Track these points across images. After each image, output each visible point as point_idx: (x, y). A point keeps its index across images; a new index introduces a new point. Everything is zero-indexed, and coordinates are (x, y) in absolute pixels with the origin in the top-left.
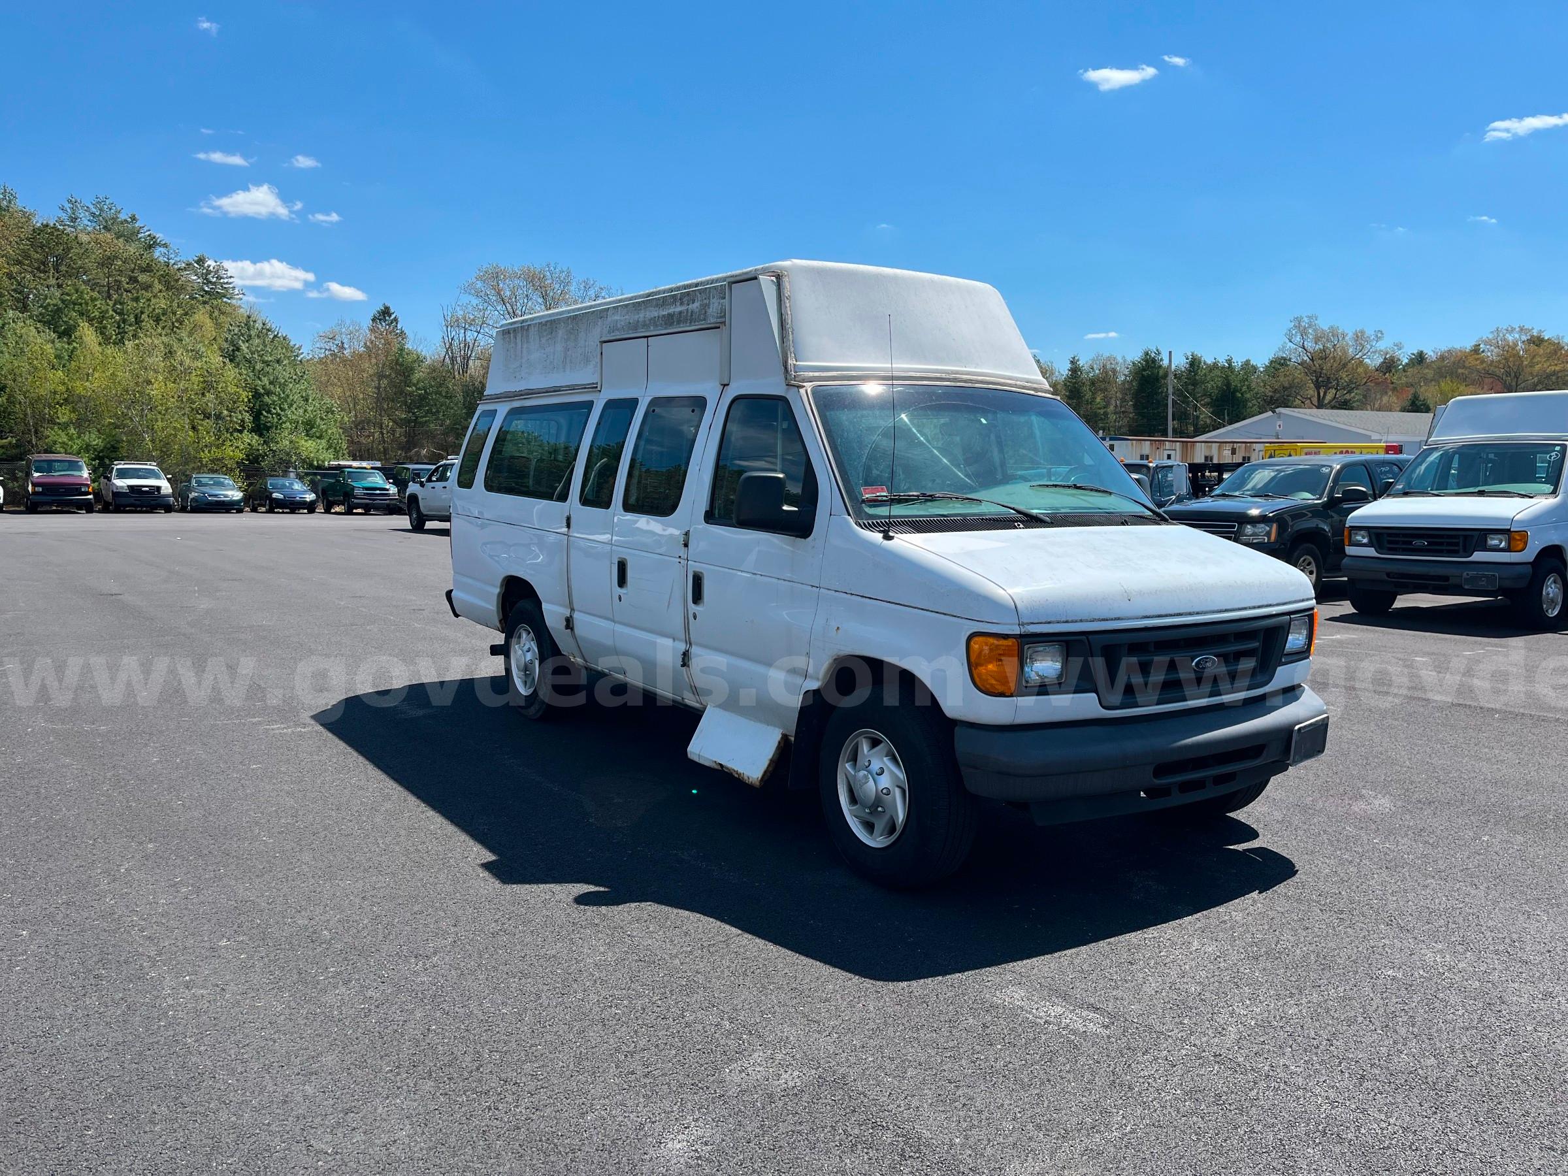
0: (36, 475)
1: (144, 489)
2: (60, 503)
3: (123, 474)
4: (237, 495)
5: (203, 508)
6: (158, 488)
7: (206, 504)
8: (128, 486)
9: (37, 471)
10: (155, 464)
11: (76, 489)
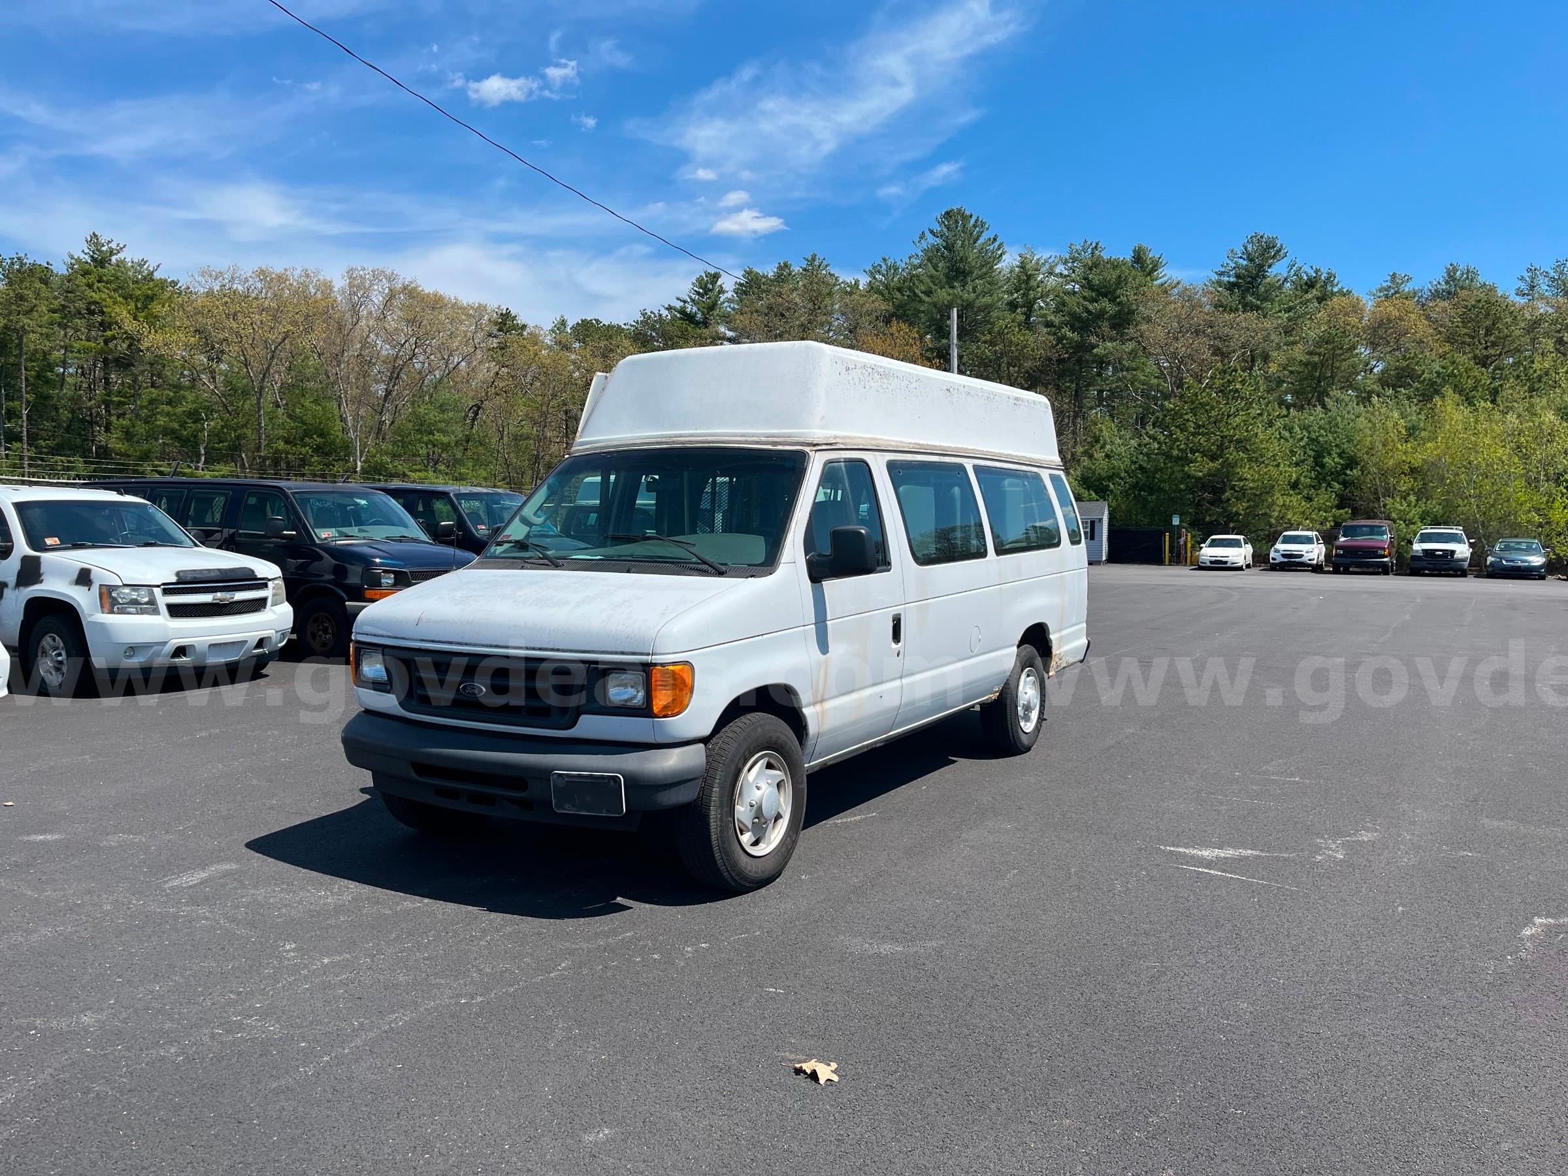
0: (1342, 539)
1: (1437, 553)
2: (1358, 565)
3: (1425, 538)
4: (1537, 560)
5: (1499, 574)
6: (1453, 552)
7: (1501, 570)
8: (1423, 550)
9: (1344, 536)
10: (1461, 528)
11: (1373, 552)
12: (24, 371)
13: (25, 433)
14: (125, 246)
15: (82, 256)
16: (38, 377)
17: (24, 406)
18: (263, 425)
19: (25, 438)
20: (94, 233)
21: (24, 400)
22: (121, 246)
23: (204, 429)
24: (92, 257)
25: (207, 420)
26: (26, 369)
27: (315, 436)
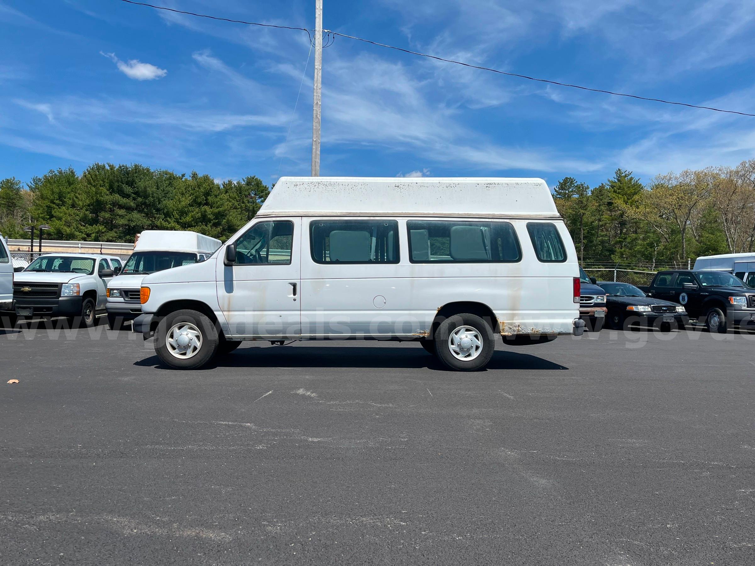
12: (582, 231)
13: (582, 257)
14: (632, 172)
15: (613, 179)
16: (588, 232)
17: (582, 245)
18: (685, 247)
19: (582, 259)
20: (619, 169)
21: (582, 243)
22: (630, 172)
23: (655, 251)
24: (618, 179)
25: (656, 247)
26: (584, 230)
27: (710, 251)
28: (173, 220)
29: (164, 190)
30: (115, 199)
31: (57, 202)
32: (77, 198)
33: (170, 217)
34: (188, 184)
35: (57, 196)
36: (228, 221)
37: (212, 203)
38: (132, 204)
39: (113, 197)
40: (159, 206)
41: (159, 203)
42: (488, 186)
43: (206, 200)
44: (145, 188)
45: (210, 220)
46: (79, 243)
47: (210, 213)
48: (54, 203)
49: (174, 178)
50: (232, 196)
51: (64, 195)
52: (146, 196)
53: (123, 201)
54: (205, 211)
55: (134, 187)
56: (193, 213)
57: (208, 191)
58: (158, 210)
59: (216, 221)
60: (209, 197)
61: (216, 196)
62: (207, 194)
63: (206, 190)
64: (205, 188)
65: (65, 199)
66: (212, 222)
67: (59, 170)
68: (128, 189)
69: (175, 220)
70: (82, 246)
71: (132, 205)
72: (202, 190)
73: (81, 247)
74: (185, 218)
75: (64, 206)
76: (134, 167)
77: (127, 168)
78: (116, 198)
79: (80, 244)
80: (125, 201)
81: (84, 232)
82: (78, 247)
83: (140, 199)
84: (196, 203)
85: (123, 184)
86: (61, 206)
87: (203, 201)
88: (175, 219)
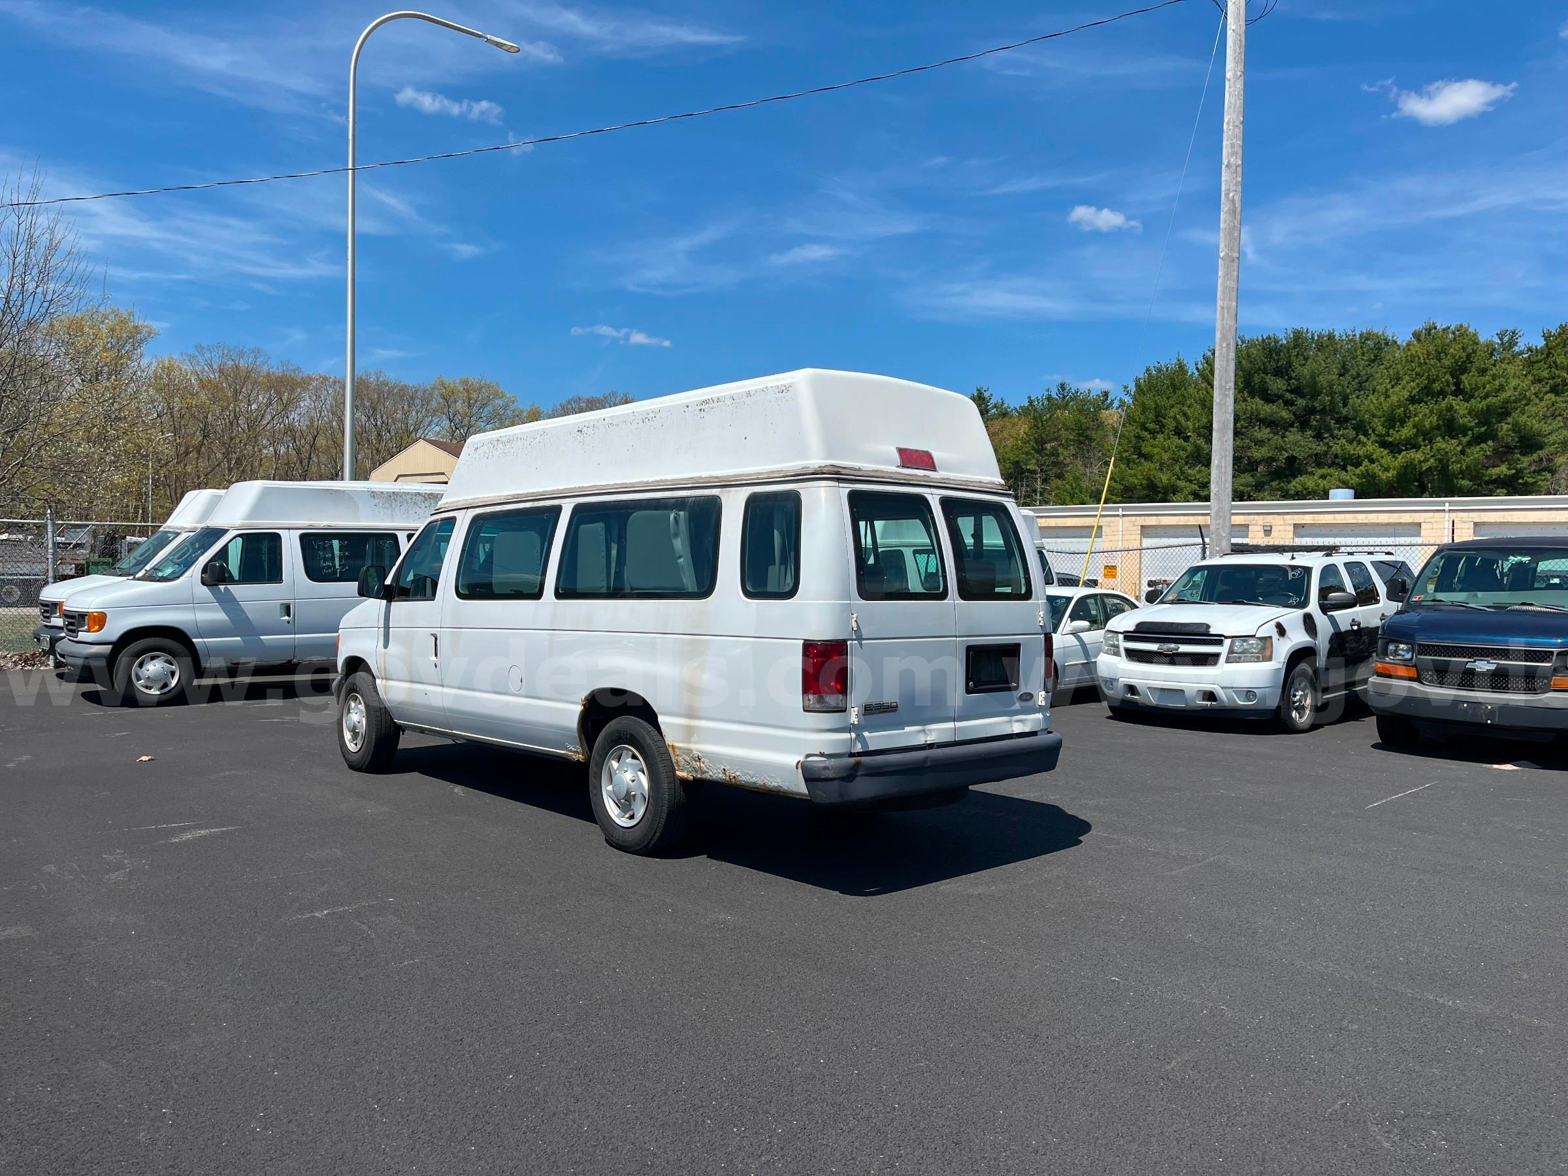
28: (1373, 438)
29: (1358, 375)
30: (1249, 408)
31: (1151, 426)
32: (1185, 414)
33: (1366, 435)
34: (1412, 355)
35: (1152, 416)
36: (1516, 428)
37: (1471, 389)
38: (1285, 414)
39: (1246, 406)
40: (1344, 411)
41: (1344, 406)
42: (703, 407)
43: (1457, 384)
44: (1313, 376)
45: (1464, 430)
46: (1119, 507)
47: (1466, 412)
48: (1147, 430)
49: (1387, 344)
50: (1562, 363)
51: (1163, 412)
52: (1315, 394)
53: (1266, 409)
54: (1450, 408)
55: (1290, 378)
56: (1417, 419)
57: (1464, 362)
58: (1342, 421)
59: (1483, 429)
60: (1463, 377)
61: (1483, 372)
62: (1460, 369)
63: (1456, 362)
64: (1453, 356)
65: (1165, 419)
66: (1470, 432)
67: (1157, 365)
68: (1277, 385)
69: (1377, 438)
70: (1124, 513)
71: (1286, 417)
72: (1447, 362)
73: (1123, 515)
74: (1397, 432)
75: (1162, 433)
76: (1292, 336)
77: (1276, 342)
78: (1252, 408)
79: (1120, 509)
80: (1269, 411)
81: (1195, 480)
82: (1118, 516)
83: (1301, 402)
84: (1427, 393)
85: (1267, 374)
86: (1158, 433)
87: (1448, 385)
88: (1378, 435)
